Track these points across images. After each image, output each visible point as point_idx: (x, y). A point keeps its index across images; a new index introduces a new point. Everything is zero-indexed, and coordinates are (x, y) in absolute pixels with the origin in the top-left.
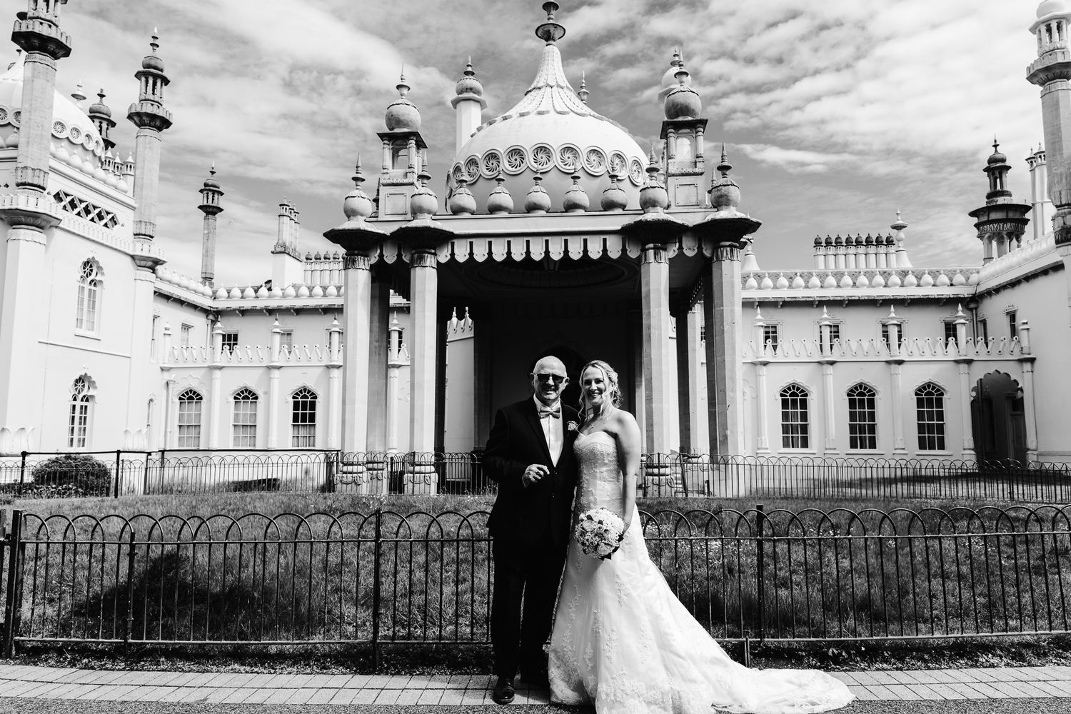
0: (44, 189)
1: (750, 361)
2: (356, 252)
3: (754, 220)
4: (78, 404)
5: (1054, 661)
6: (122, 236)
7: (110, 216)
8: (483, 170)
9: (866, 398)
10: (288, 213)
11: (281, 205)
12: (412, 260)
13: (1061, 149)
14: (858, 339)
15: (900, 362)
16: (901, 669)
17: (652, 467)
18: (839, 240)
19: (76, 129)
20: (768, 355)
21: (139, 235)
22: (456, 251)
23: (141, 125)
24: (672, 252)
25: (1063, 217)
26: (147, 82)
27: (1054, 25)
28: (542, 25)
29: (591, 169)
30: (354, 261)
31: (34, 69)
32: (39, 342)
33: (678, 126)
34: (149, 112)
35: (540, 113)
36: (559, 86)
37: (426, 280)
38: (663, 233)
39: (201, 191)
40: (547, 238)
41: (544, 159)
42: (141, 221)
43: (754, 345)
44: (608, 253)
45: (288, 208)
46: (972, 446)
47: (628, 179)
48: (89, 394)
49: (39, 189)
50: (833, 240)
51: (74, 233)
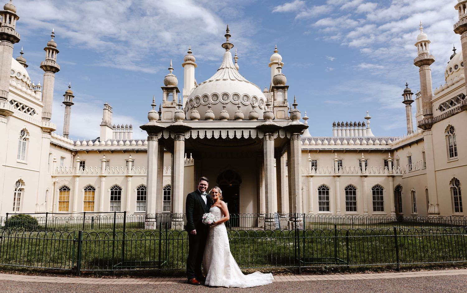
0: (6, 99)
1: (306, 175)
2: (153, 134)
3: (306, 125)
4: (17, 192)
5: (386, 272)
6: (37, 118)
7: (32, 110)
8: (202, 101)
9: (352, 191)
10: (108, 108)
11: (104, 105)
12: (175, 137)
13: (427, 93)
14: (349, 167)
15: (366, 176)
16: (343, 274)
17: (268, 219)
18: (343, 124)
19: (19, 73)
20: (313, 173)
21: (44, 118)
22: (192, 134)
23: (46, 70)
24: (275, 136)
25: (428, 120)
26: (49, 52)
27: (423, 44)
28: (224, 43)
29: (244, 102)
30: (152, 138)
31: (4, 48)
32: (3, 165)
33: (278, 88)
34: (50, 65)
35: (224, 80)
36: (231, 68)
37: (180, 146)
38: (273, 129)
39: (64, 95)
40: (228, 130)
41: (226, 98)
42: (45, 112)
43: (308, 169)
44: (251, 136)
45: (108, 106)
46: (394, 210)
47: (258, 107)
48: (22, 188)
49: (4, 99)
50: (341, 124)
51: (18, 118)
